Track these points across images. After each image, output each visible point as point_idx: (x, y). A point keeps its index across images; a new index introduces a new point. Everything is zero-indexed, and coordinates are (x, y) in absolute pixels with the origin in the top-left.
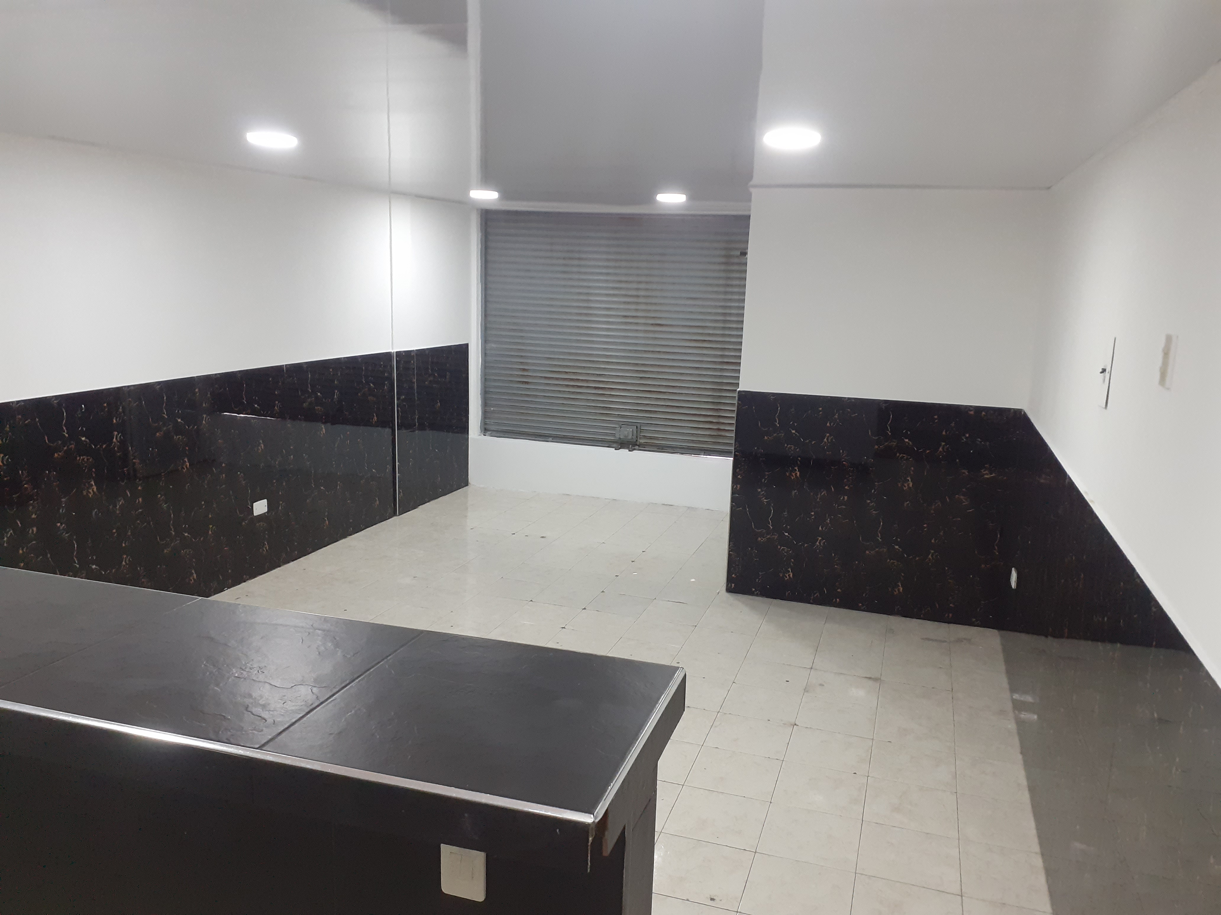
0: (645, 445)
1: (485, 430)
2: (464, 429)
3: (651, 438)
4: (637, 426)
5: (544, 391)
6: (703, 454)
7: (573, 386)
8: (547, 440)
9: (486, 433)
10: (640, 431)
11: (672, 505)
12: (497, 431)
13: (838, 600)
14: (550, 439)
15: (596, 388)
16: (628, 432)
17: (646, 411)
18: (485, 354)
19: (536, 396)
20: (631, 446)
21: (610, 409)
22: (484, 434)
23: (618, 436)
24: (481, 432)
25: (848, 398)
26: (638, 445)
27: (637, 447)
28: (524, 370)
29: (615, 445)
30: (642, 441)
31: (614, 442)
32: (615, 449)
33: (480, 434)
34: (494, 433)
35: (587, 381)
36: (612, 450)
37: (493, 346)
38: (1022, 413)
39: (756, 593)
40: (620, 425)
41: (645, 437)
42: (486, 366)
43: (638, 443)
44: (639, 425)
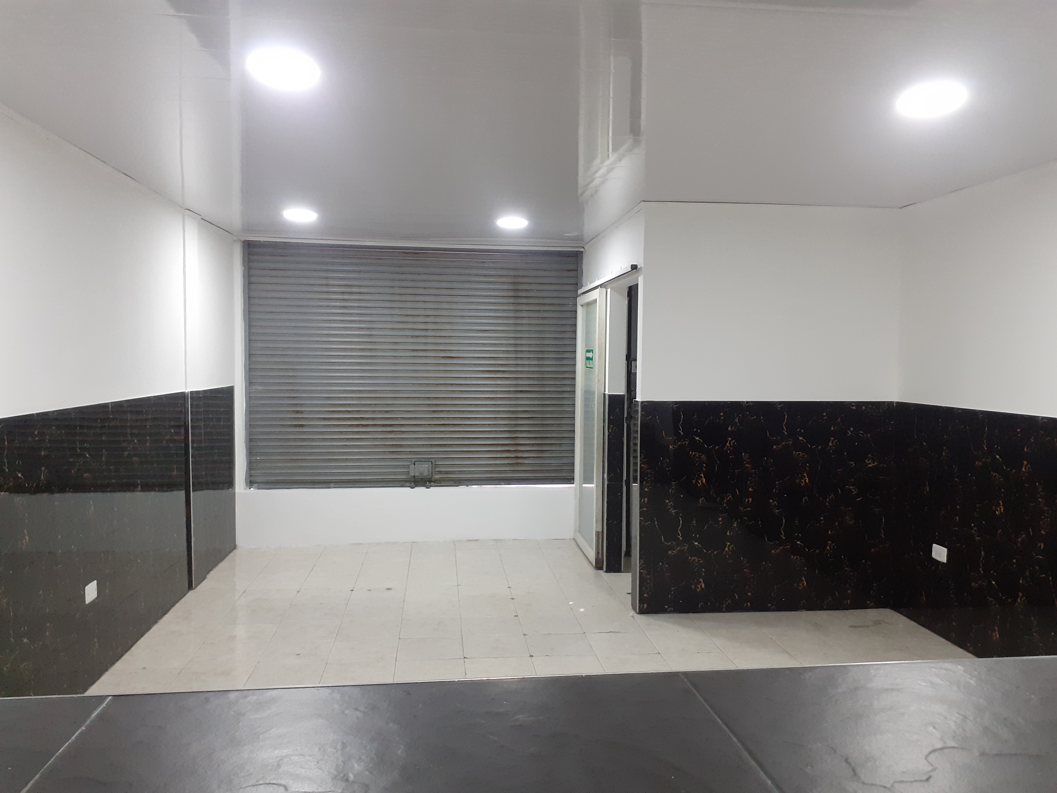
0: (441, 480)
1: (251, 482)
2: (230, 483)
3: (447, 473)
4: (431, 462)
5: (322, 433)
6: (503, 484)
7: (357, 426)
8: (329, 486)
9: (253, 486)
10: (435, 467)
11: (477, 540)
12: (267, 483)
13: (749, 604)
14: (332, 485)
15: (384, 426)
16: (424, 469)
17: (441, 445)
18: (249, 398)
19: (313, 440)
20: (428, 483)
21: (401, 446)
22: (250, 487)
23: (412, 474)
24: (247, 485)
25: (746, 402)
26: (433, 482)
27: (432, 484)
28: (297, 412)
29: (408, 484)
30: (437, 477)
31: (409, 481)
32: (411, 488)
33: (246, 488)
34: (262, 486)
35: (374, 419)
36: (408, 489)
37: (259, 388)
38: (895, 405)
39: (669, 610)
40: (413, 462)
41: (440, 472)
42: (250, 411)
43: (433, 480)
44: (433, 460)
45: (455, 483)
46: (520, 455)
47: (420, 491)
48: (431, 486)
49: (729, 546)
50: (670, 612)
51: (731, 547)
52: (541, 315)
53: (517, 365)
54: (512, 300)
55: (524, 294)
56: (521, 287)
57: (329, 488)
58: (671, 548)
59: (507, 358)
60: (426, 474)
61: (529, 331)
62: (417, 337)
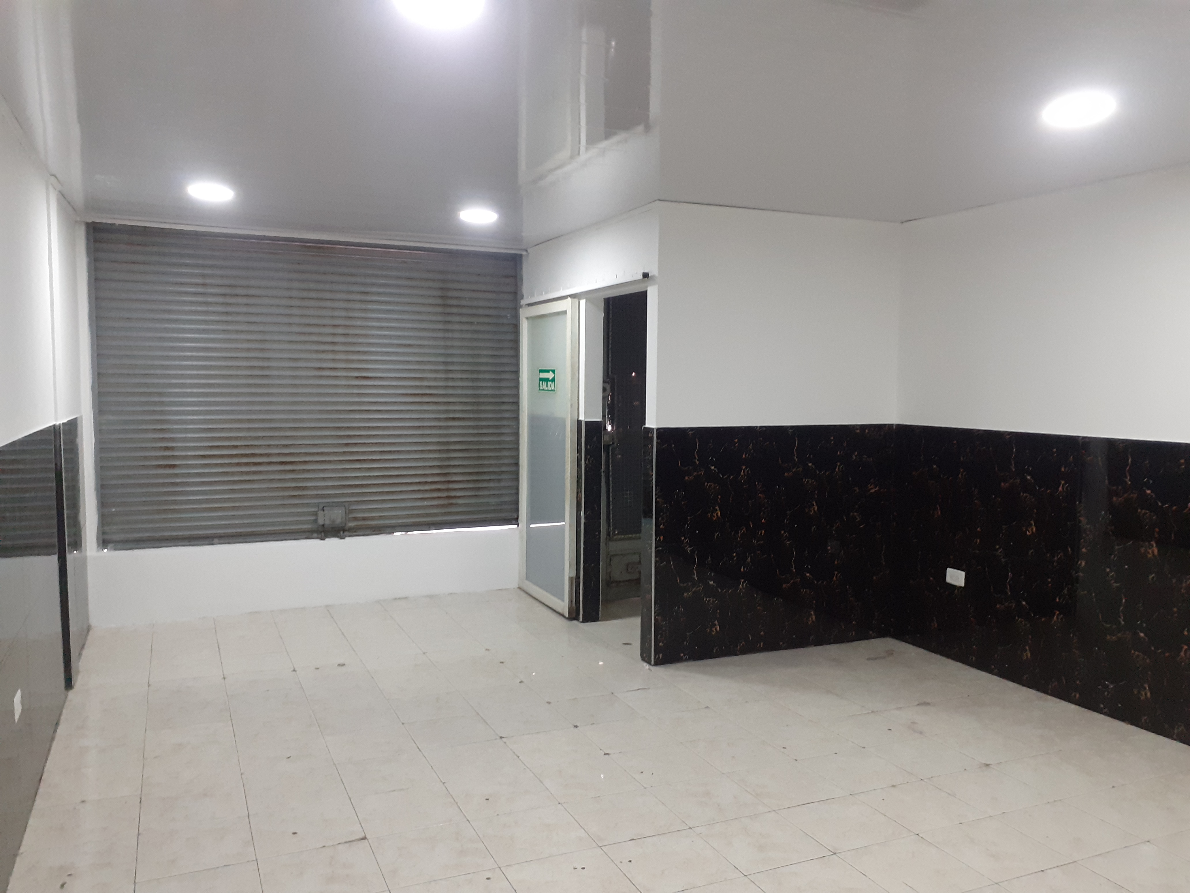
0: (357, 529)
1: (104, 542)
3: (364, 519)
5: (199, 475)
7: (247, 464)
9: (107, 546)
10: (349, 512)
11: (406, 598)
12: (126, 542)
13: (762, 643)
14: (216, 540)
15: (282, 463)
16: (336, 516)
17: (356, 486)
18: (99, 430)
19: (188, 484)
20: (341, 532)
21: (304, 488)
22: (104, 548)
23: (321, 522)
24: (98, 546)
25: (760, 427)
26: (347, 531)
27: (346, 533)
28: (167, 448)
29: (315, 535)
30: (351, 524)
31: (317, 531)
32: (320, 540)
33: (98, 549)
34: (117, 545)
35: (270, 455)
36: (317, 541)
37: (111, 417)
38: (894, 427)
39: (684, 658)
40: (321, 506)
41: (355, 519)
42: (101, 448)
43: (347, 528)
44: (346, 504)
45: (374, 531)
46: (453, 494)
47: (332, 542)
48: (346, 536)
49: (743, 582)
50: (686, 660)
51: (745, 584)
52: (474, 328)
53: (447, 387)
54: (440, 310)
55: (454, 302)
56: (450, 294)
57: (213, 544)
58: (687, 590)
59: (435, 379)
60: (338, 521)
61: (461, 347)
62: (323, 352)
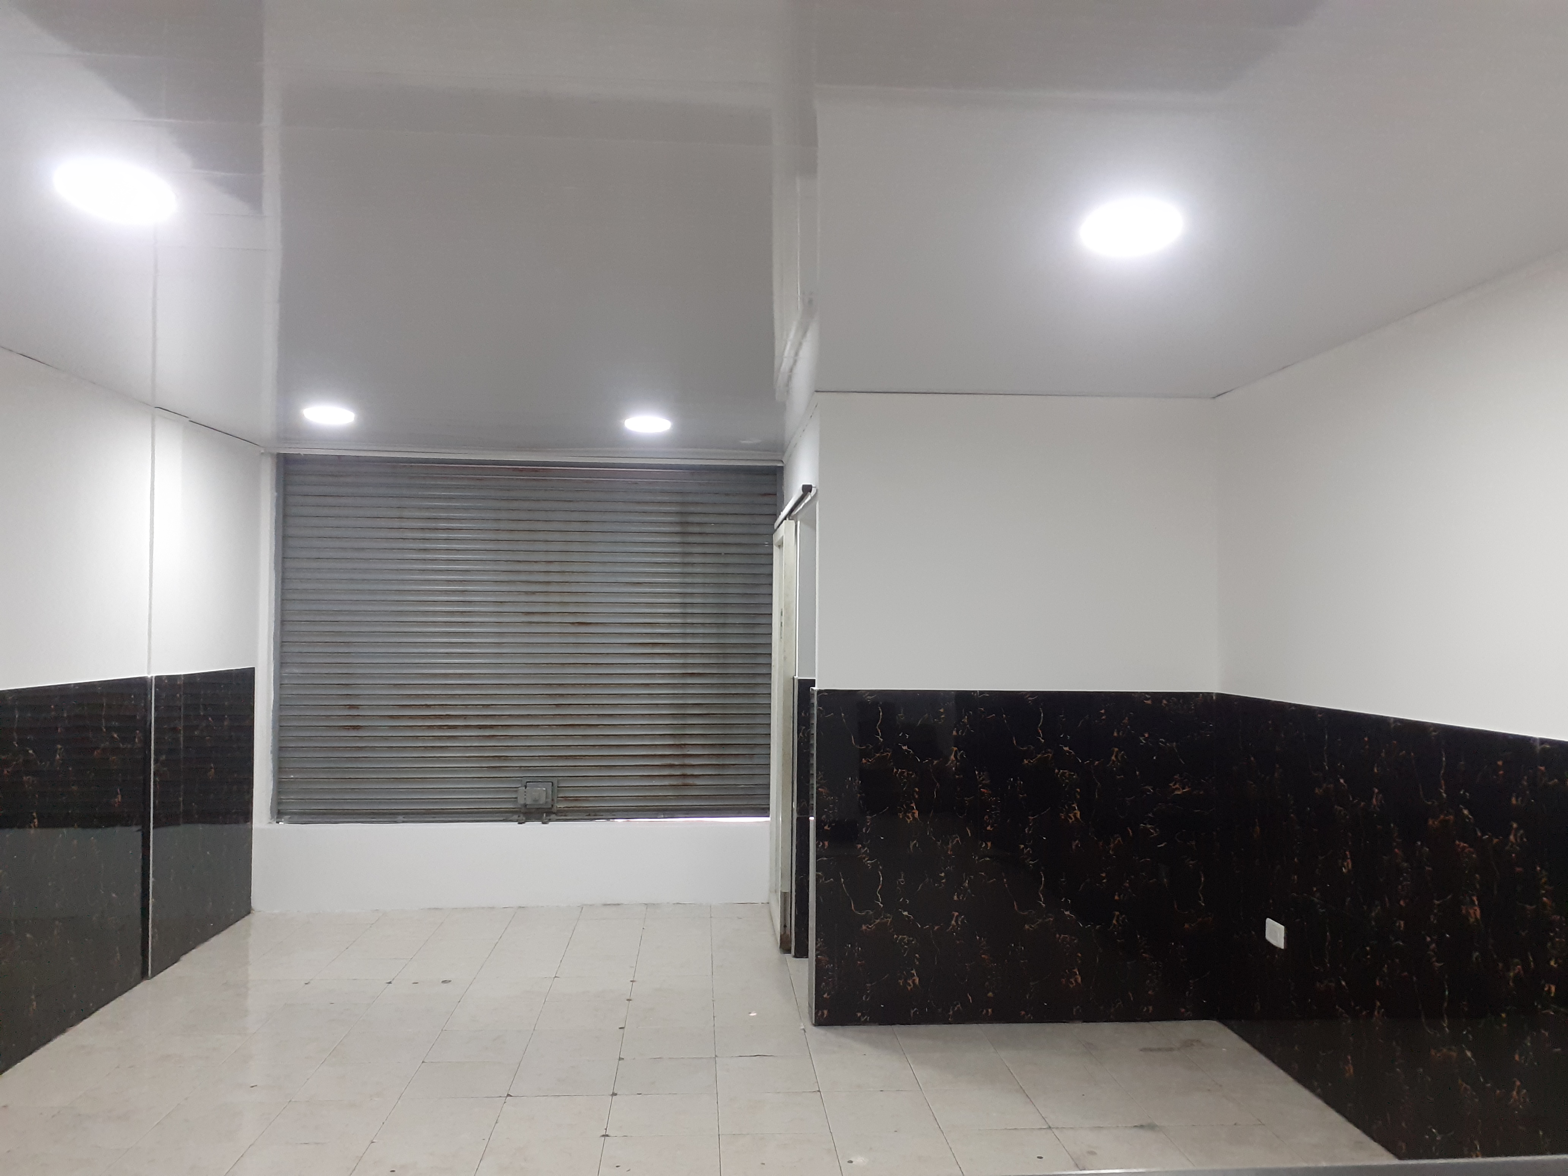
1: (279, 813)
2: (244, 813)
3: (576, 799)
4: (552, 783)
5: (387, 738)
6: (662, 816)
7: (440, 727)
8: (396, 820)
9: (281, 818)
11: (618, 904)
12: (303, 814)
13: (990, 1010)
14: (401, 818)
15: (480, 727)
16: (539, 793)
17: (567, 758)
18: (280, 684)
22: (278, 820)
23: (521, 801)
24: (272, 817)
25: (981, 691)
27: (553, 816)
29: (516, 817)
30: (561, 805)
31: (516, 812)
33: (270, 821)
34: (296, 818)
36: (514, 825)
37: (296, 671)
38: (1214, 698)
39: (863, 1020)
40: (524, 784)
41: (566, 799)
42: (281, 705)
43: (554, 809)
44: (555, 780)
45: (589, 815)
46: (689, 772)
47: (534, 827)
48: (550, 820)
49: (957, 917)
50: (865, 1023)
51: (960, 919)
52: (722, 560)
53: (685, 635)
54: (677, 539)
55: (697, 529)
56: (691, 519)
57: (396, 822)
58: (867, 920)
59: (670, 625)
60: (542, 801)
61: (704, 584)
62: (534, 593)
